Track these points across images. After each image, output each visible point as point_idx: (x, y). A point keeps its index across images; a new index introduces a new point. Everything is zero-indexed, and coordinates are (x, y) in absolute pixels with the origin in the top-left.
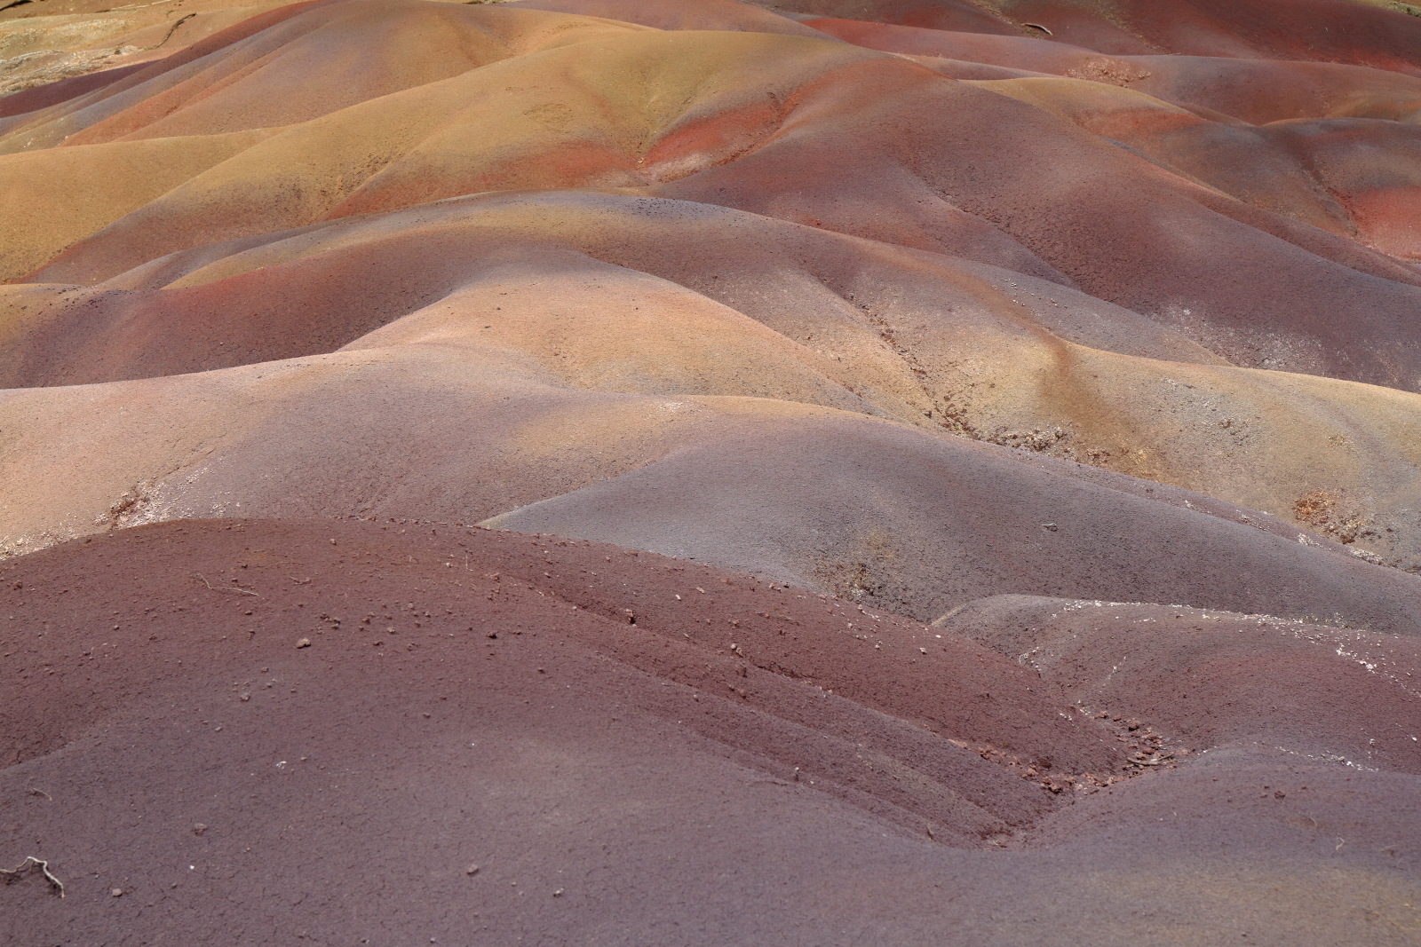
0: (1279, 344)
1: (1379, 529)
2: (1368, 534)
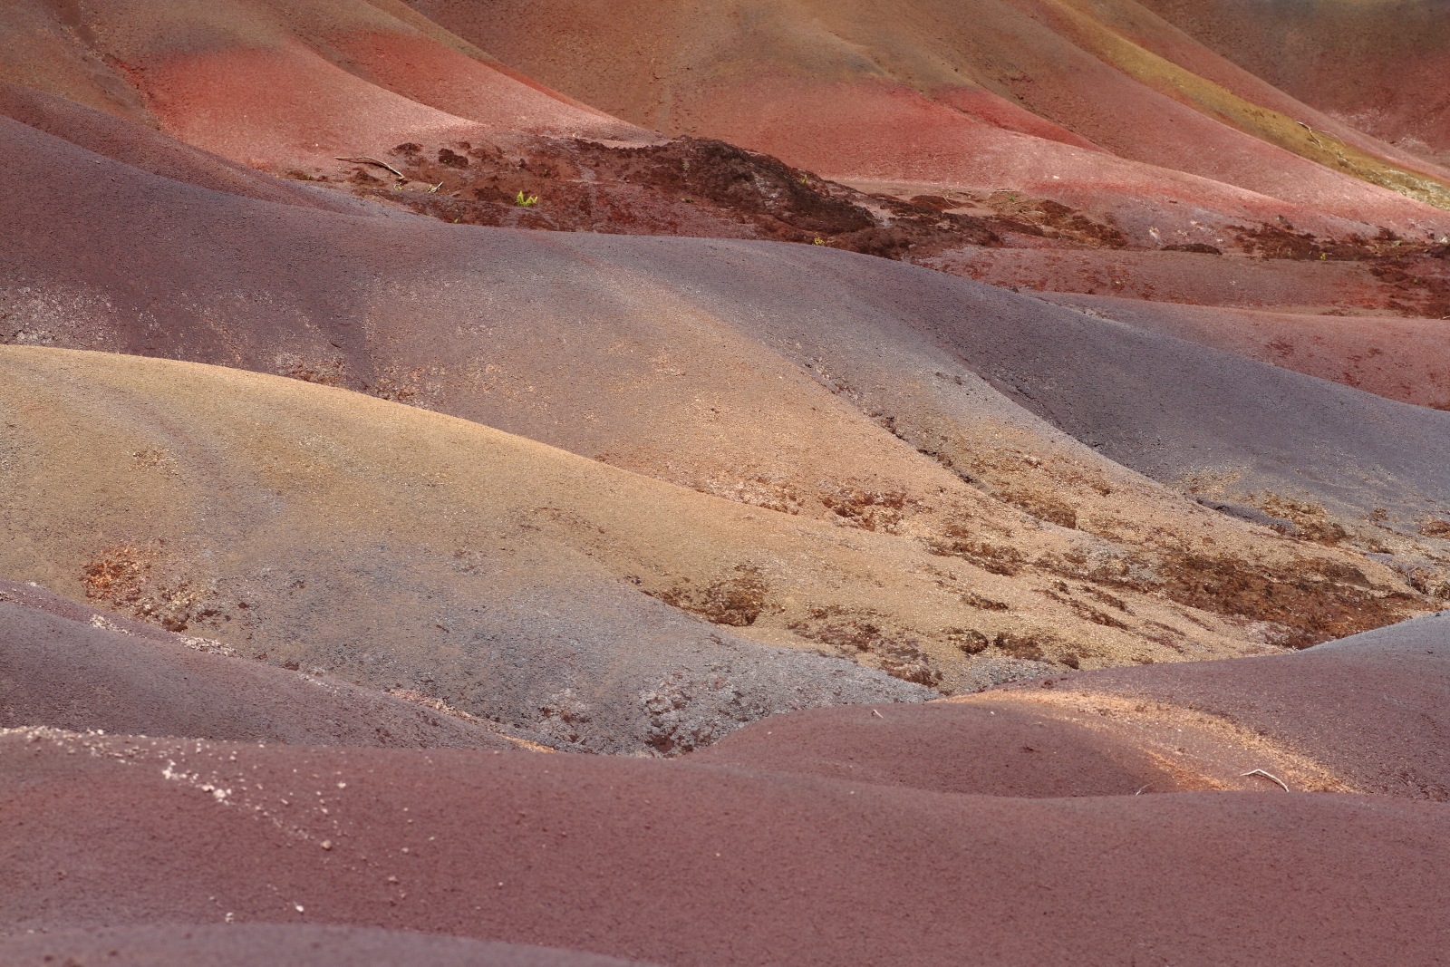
0: (40, 305)
1: (227, 604)
2: (209, 613)
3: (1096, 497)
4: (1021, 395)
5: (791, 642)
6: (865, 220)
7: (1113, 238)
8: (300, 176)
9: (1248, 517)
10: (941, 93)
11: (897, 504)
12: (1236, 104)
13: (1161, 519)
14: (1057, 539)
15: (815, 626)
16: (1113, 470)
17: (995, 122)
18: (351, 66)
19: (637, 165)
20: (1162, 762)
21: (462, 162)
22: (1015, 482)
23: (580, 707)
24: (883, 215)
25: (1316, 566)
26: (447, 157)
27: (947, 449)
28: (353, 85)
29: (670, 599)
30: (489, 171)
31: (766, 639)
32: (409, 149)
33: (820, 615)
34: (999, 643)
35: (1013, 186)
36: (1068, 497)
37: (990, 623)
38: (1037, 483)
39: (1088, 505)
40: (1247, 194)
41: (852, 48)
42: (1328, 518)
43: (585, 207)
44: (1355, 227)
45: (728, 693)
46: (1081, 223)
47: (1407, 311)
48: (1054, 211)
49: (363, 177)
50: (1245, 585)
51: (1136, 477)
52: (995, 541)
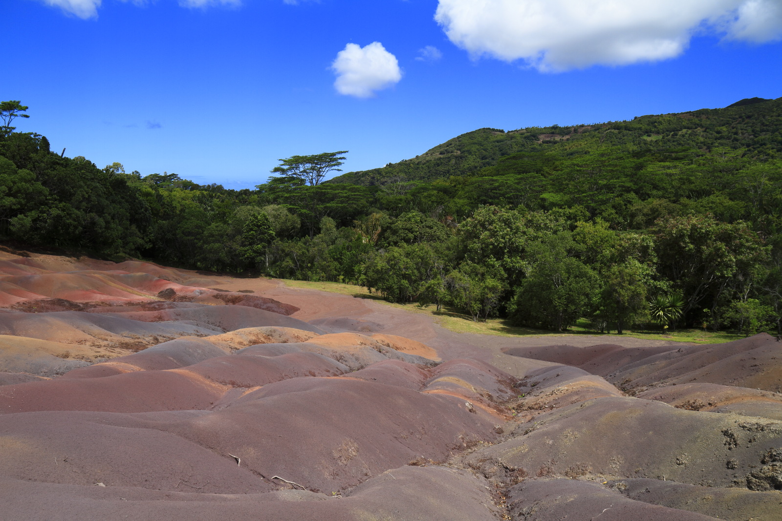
3: (110, 337)
4: (100, 326)
5: (73, 359)
6: (79, 306)
7: (110, 305)
8: (4, 308)
9: (128, 337)
10: (87, 290)
11: (85, 341)
12: (124, 288)
13: (118, 339)
14: (106, 343)
15: (76, 357)
16: (112, 334)
17: (95, 293)
18: (10, 293)
19: (49, 302)
20: (120, 370)
21: (26, 304)
22: (100, 337)
23: (46, 371)
24: (81, 305)
25: (137, 342)
26: (24, 303)
27: (91, 334)
28: (10, 296)
29: (57, 356)
30: (30, 305)
31: (70, 360)
32: (18, 303)
33: (77, 356)
34: (99, 356)
35: (97, 300)
36: (107, 337)
37: (98, 354)
38: (103, 336)
39: (109, 338)
40: (126, 299)
41: (76, 286)
42: (138, 336)
43: (43, 308)
44: (139, 301)
45: (66, 367)
46: (106, 304)
47: (145, 311)
48: (102, 303)
49: (12, 307)
50: (129, 345)
51: (115, 334)
52: (98, 344)
